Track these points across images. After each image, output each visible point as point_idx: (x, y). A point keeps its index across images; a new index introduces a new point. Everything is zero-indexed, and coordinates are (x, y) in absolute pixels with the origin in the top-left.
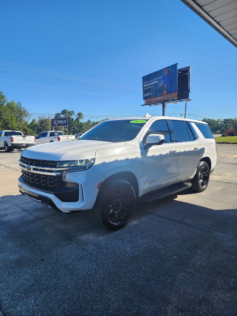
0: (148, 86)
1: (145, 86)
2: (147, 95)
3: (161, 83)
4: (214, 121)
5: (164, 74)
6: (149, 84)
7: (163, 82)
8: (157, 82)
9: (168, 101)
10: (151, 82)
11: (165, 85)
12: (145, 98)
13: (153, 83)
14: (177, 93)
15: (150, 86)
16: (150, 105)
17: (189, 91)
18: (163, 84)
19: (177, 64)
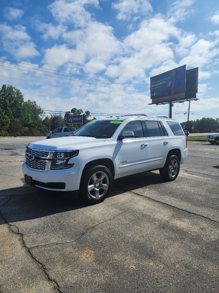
0: (156, 87)
1: (153, 86)
2: (154, 94)
3: (168, 83)
4: (213, 120)
5: (172, 75)
6: (157, 85)
7: (171, 82)
8: (164, 82)
9: (176, 100)
10: (159, 83)
11: (173, 85)
12: (152, 98)
13: (161, 83)
14: (184, 93)
15: (158, 86)
16: (157, 104)
17: (196, 91)
18: (171, 84)
19: (186, 65)
